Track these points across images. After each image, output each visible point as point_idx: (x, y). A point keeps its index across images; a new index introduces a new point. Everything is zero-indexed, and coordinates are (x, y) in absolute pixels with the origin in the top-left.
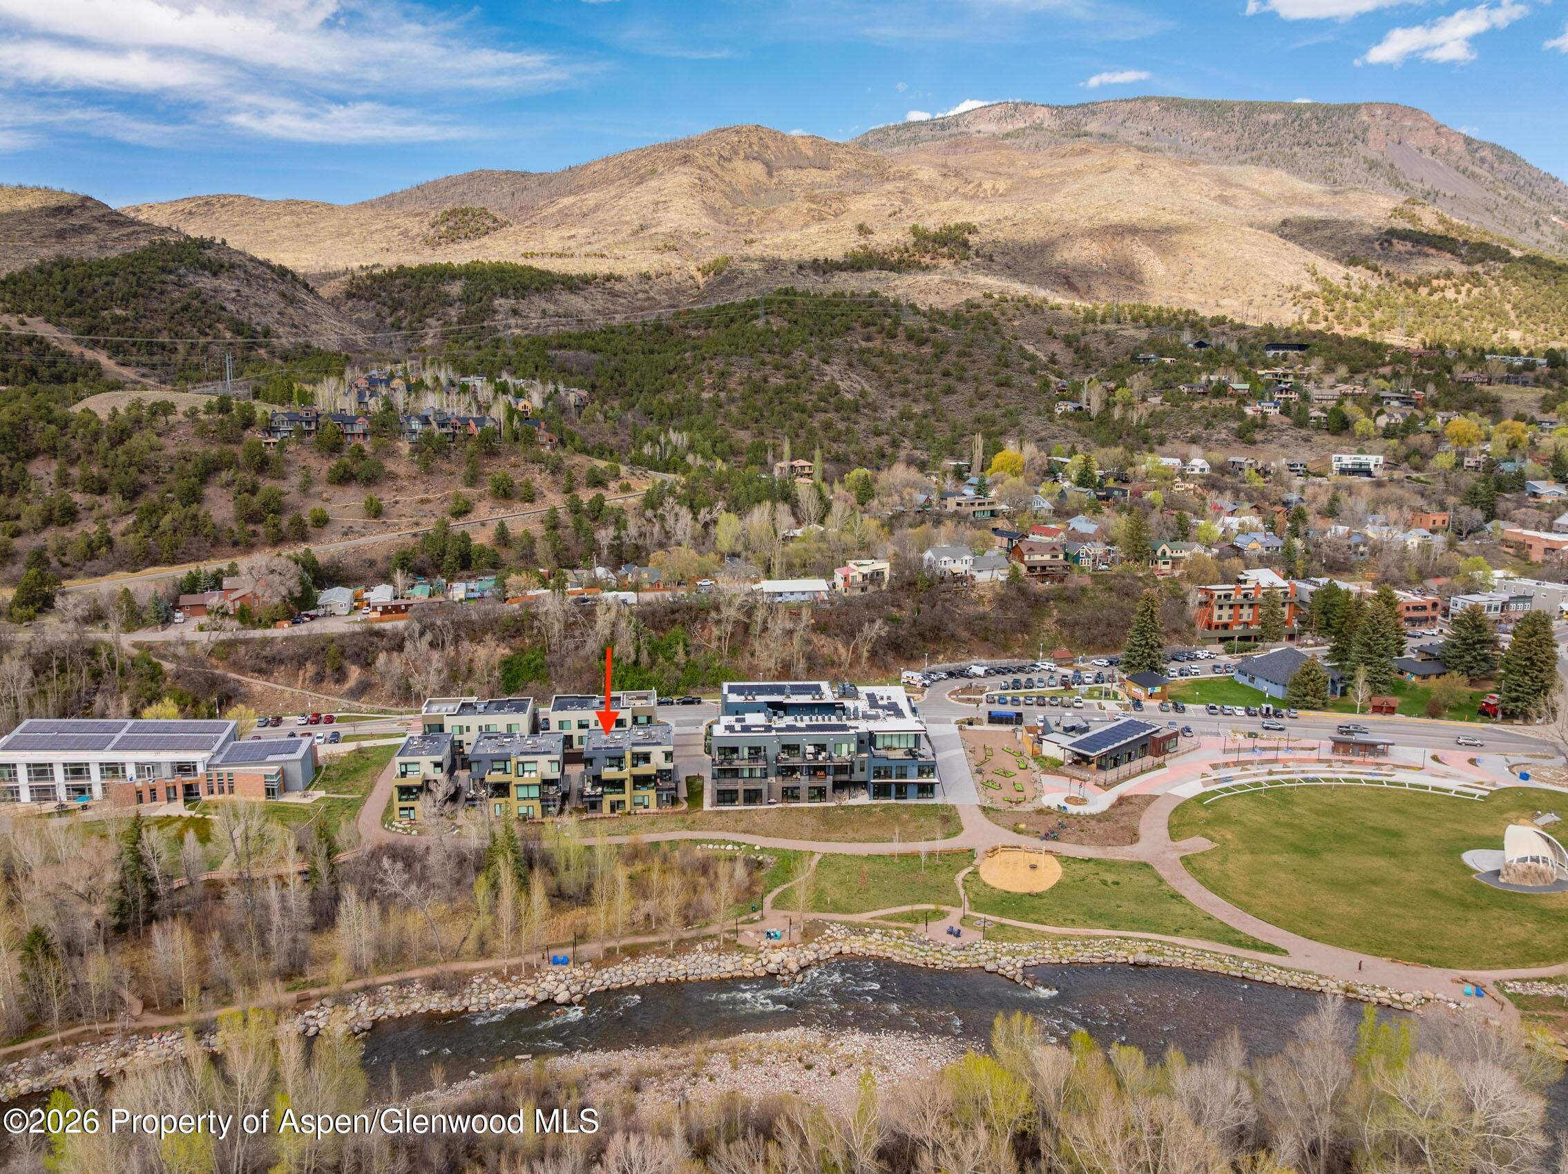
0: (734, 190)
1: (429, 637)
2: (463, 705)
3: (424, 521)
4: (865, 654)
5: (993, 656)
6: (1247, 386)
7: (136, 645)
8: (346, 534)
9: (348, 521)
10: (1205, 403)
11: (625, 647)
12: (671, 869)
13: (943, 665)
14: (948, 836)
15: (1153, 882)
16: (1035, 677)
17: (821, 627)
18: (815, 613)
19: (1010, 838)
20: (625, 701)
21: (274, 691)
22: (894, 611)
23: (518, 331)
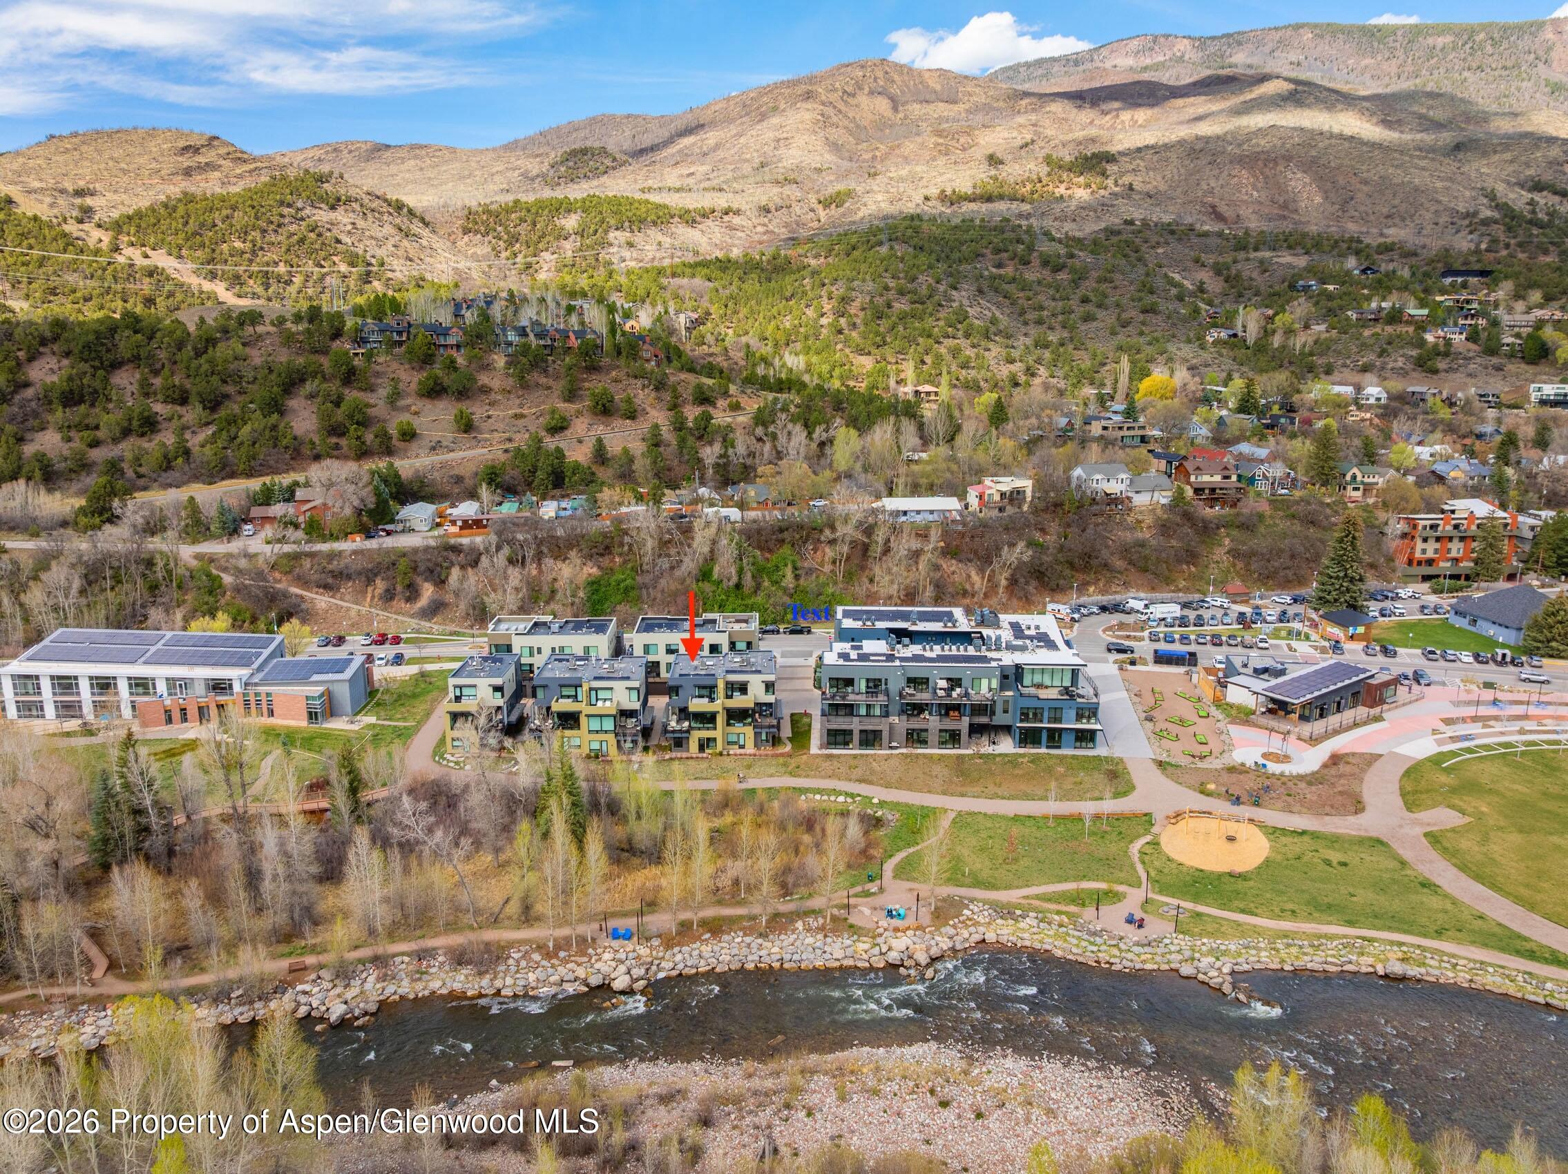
0: (858, 126)
1: (506, 551)
2: (536, 624)
3: (517, 437)
4: (1004, 582)
5: (1153, 589)
6: (1425, 312)
7: (198, 557)
8: (433, 448)
9: (436, 435)
10: (1378, 330)
11: (725, 567)
12: (767, 823)
13: (1094, 597)
14: (1117, 795)
15: (1393, 864)
16: (1207, 615)
17: (949, 552)
18: (946, 534)
19: (1197, 801)
20: (721, 625)
21: (339, 608)
22: (1038, 536)
23: (633, 264)
